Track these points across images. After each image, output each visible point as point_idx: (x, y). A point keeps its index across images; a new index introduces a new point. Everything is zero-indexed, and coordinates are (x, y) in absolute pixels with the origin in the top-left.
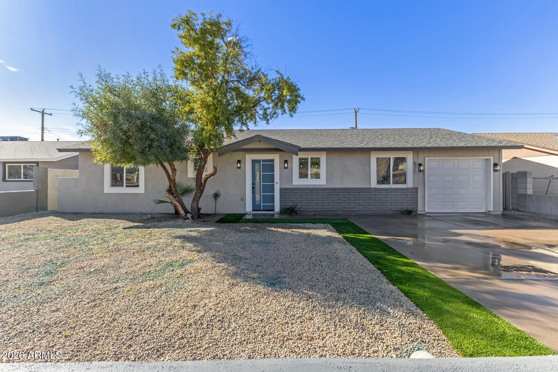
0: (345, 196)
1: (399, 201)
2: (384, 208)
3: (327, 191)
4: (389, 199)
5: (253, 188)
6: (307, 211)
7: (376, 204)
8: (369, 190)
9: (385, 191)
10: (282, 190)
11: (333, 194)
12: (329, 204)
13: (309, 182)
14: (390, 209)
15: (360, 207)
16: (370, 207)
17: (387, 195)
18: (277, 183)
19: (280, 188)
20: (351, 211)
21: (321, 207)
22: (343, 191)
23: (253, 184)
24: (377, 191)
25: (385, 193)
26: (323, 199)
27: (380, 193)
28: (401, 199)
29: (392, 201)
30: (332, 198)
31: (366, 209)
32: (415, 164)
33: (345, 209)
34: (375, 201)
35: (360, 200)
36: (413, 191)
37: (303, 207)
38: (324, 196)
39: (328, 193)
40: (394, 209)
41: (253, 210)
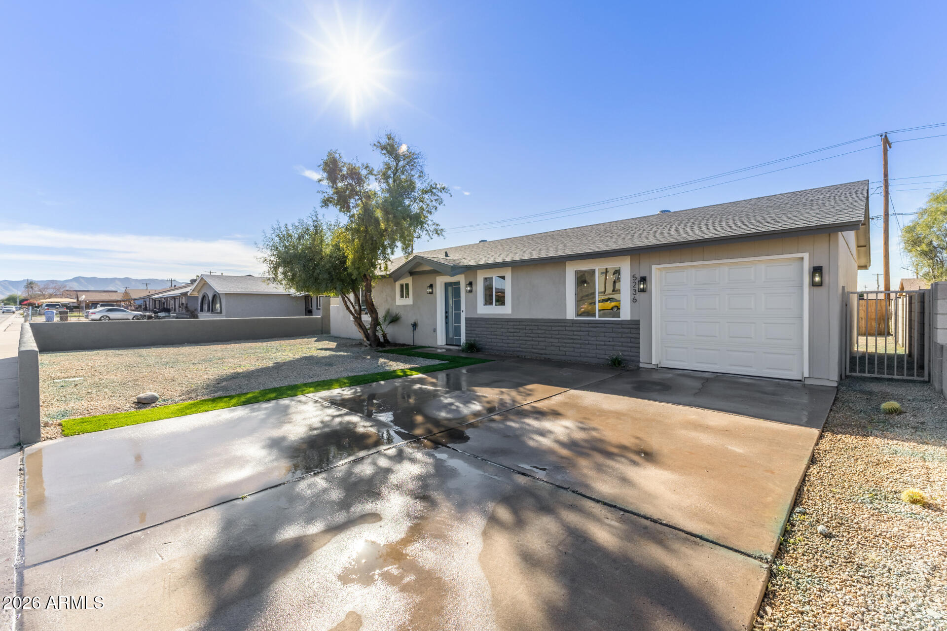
0: (534, 331)
1: (609, 343)
2: (585, 353)
3: (512, 323)
4: (592, 339)
5: (447, 317)
6: (491, 349)
7: (574, 345)
8: (563, 323)
9: (587, 325)
10: (467, 319)
11: (519, 327)
12: (515, 342)
13: (494, 310)
14: (594, 355)
15: (552, 348)
16: (565, 349)
17: (589, 331)
18: (463, 311)
19: (466, 318)
20: (542, 354)
21: (506, 345)
22: (530, 323)
23: (446, 312)
24: (576, 325)
25: (587, 329)
26: (508, 334)
27: (579, 329)
28: (611, 339)
29: (598, 343)
30: (518, 333)
31: (561, 353)
32: (634, 278)
33: (533, 350)
34: (572, 341)
35: (552, 338)
36: (631, 326)
37: (488, 344)
38: (509, 330)
39: (514, 325)
40: (602, 356)
41: (447, 344)
